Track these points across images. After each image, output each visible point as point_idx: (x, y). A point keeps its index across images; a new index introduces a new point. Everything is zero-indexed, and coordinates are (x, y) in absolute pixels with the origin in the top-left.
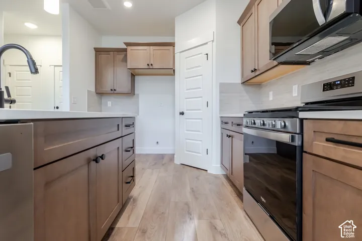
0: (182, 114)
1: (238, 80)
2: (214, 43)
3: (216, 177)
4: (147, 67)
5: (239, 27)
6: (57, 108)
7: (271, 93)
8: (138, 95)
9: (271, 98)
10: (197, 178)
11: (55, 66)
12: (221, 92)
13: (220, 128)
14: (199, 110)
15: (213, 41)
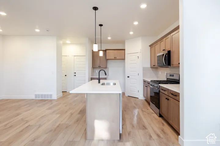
0: (128, 77)
1: (149, 66)
2: (141, 53)
3: (142, 100)
4: (114, 58)
5: (149, 48)
6: (75, 73)
7: (160, 72)
8: (108, 68)
9: (160, 74)
10: (135, 100)
11: (74, 56)
12: (143, 70)
13: (143, 83)
14: (135, 76)
15: (140, 52)
